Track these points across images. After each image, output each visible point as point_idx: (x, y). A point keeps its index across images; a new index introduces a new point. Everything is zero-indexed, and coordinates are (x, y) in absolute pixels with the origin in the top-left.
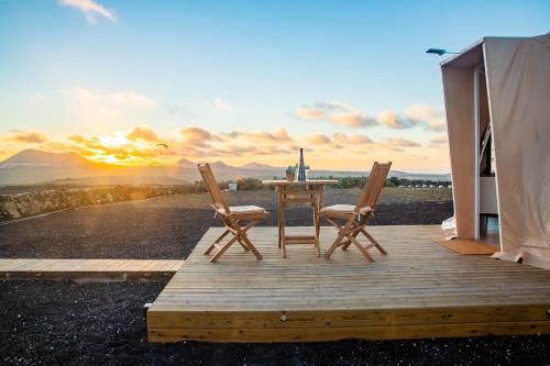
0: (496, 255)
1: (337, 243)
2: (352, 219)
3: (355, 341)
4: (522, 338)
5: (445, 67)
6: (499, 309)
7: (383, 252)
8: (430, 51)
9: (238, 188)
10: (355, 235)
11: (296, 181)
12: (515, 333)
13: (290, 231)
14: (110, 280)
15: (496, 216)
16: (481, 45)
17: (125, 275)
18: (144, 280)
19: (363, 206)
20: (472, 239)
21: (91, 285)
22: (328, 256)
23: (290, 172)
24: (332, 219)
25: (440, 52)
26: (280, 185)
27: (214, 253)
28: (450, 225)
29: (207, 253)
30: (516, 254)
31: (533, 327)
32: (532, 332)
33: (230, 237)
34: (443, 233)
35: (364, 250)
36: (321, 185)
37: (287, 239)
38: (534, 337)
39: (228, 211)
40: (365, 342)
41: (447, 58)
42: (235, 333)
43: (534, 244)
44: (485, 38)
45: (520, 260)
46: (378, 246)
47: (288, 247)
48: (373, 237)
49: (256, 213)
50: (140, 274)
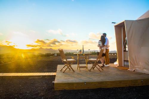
0: (128, 70)
1: (92, 68)
2: (96, 62)
3: (101, 88)
4: (136, 87)
5: (116, 26)
6: (131, 80)
7: (103, 70)
8: (113, 23)
9: (57, 55)
11: (82, 53)
12: (135, 86)
13: (81, 65)
14: (38, 78)
15: (128, 61)
16: (124, 22)
19: (98, 59)
23: (80, 51)
24: (91, 62)
25: (115, 23)
30: (133, 69)
31: (139, 84)
32: (138, 85)
34: (115, 65)
35: (99, 69)
36: (88, 54)
38: (139, 86)
39: (67, 60)
40: (103, 89)
41: (116, 24)
42: (74, 87)
43: (137, 67)
44: (125, 20)
45: (134, 71)
46: (101, 68)
47: (81, 69)
49: (73, 61)
50: (45, 76)
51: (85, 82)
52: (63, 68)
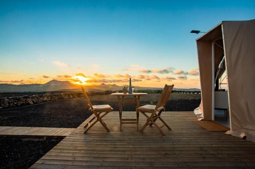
0: (228, 133)
1: (147, 124)
7: (170, 129)
10: (155, 121)
14: (38, 140)
16: (221, 25)
17: (45, 137)
18: (53, 140)
19: (159, 107)
20: (211, 121)
22: (142, 131)
25: (197, 32)
30: (241, 133)
34: (196, 116)
35: (159, 129)
37: (123, 120)
43: (251, 129)
44: (223, 22)
45: (245, 138)
46: (166, 125)
48: (165, 121)
52: (90, 121)
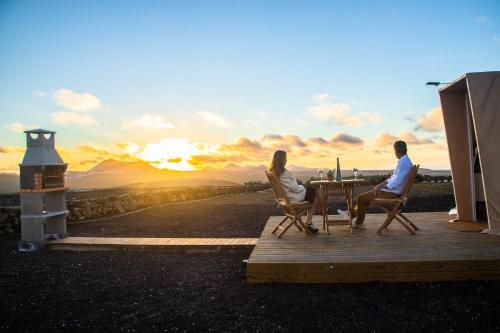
0: (485, 231)
5: (443, 93)
8: (429, 83)
11: (335, 181)
13: (331, 217)
14: (209, 251)
16: (465, 78)
20: (471, 221)
21: (197, 254)
23: (330, 175)
25: (437, 84)
26: (323, 184)
27: (279, 233)
28: (454, 211)
29: (274, 232)
33: (289, 221)
34: (449, 217)
36: (353, 184)
37: (329, 222)
41: (442, 87)
42: (301, 277)
44: (467, 74)
47: (331, 228)
50: (229, 247)
51: (332, 264)
52: (281, 224)
